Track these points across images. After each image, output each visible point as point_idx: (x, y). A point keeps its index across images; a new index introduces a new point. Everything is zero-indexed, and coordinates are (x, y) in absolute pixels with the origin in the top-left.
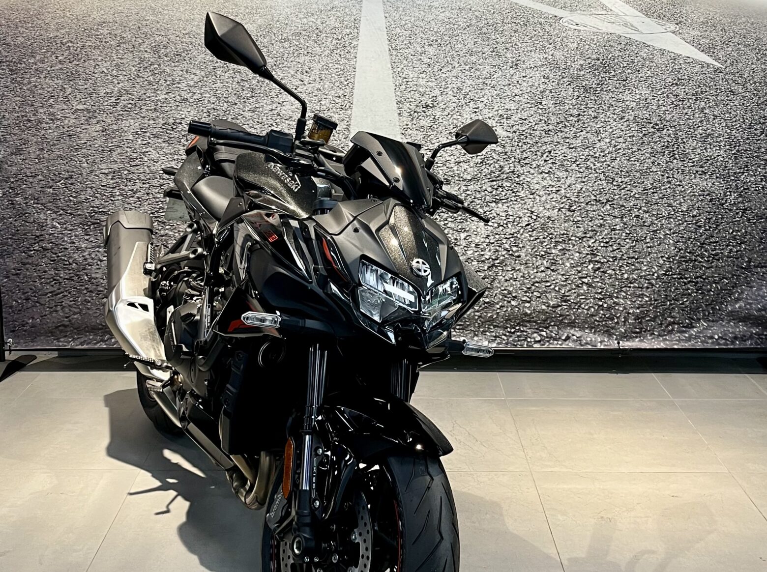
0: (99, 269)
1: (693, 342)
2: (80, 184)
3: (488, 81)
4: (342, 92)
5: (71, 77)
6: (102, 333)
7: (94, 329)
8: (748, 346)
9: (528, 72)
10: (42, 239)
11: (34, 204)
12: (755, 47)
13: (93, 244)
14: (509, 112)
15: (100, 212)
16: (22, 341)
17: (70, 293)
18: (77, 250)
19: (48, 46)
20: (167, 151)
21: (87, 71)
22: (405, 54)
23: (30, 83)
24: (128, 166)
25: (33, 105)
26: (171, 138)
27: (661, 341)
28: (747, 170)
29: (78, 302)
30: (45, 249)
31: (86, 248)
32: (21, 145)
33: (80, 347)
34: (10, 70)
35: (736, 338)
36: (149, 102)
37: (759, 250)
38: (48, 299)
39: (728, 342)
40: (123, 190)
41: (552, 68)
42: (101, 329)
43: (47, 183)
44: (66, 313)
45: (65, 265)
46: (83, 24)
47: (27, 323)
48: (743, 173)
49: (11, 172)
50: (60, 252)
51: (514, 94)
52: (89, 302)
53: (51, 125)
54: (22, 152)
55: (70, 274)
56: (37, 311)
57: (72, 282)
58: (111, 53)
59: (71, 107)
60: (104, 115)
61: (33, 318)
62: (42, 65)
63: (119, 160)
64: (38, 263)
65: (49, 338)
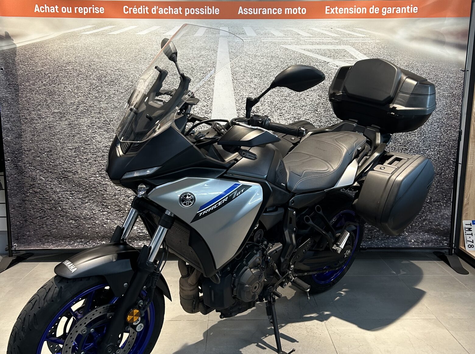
0: (67, 203)
1: (400, 244)
2: (56, 155)
3: (288, 98)
4: (206, 103)
5: (51, 94)
6: (69, 240)
7: (65, 238)
8: (430, 246)
9: (310, 93)
10: (34, 186)
11: (29, 166)
12: (434, 79)
13: (64, 189)
14: (299, 116)
15: (67, 171)
16: (22, 245)
17: (50, 217)
18: (54, 193)
19: (37, 75)
20: (107, 136)
21: (60, 90)
22: (241, 82)
23: (26, 97)
24: (84, 145)
25: (28, 110)
26: (109, 129)
27: (383, 243)
28: (430, 148)
29: (56, 222)
30: (36, 192)
31: (59, 191)
32: (21, 133)
33: (56, 248)
34: (15, 89)
35: (423, 242)
36: (96, 108)
37: (436, 192)
38: (38, 221)
39: (419, 244)
40: (81, 158)
41: (323, 91)
42: (69, 238)
43: (36, 154)
44: (49, 229)
45: (47, 201)
46: (57, 63)
47: (26, 234)
48: (428, 149)
49: (16, 148)
50: (44, 194)
51: (302, 105)
52: (62, 222)
53: (39, 121)
54: (22, 137)
55: (50, 206)
56: (32, 228)
57: (52, 211)
58: (74, 80)
59: (51, 111)
60: (70, 116)
61: (29, 231)
62: (33, 87)
63: (78, 142)
64: (32, 200)
65: (38, 243)
